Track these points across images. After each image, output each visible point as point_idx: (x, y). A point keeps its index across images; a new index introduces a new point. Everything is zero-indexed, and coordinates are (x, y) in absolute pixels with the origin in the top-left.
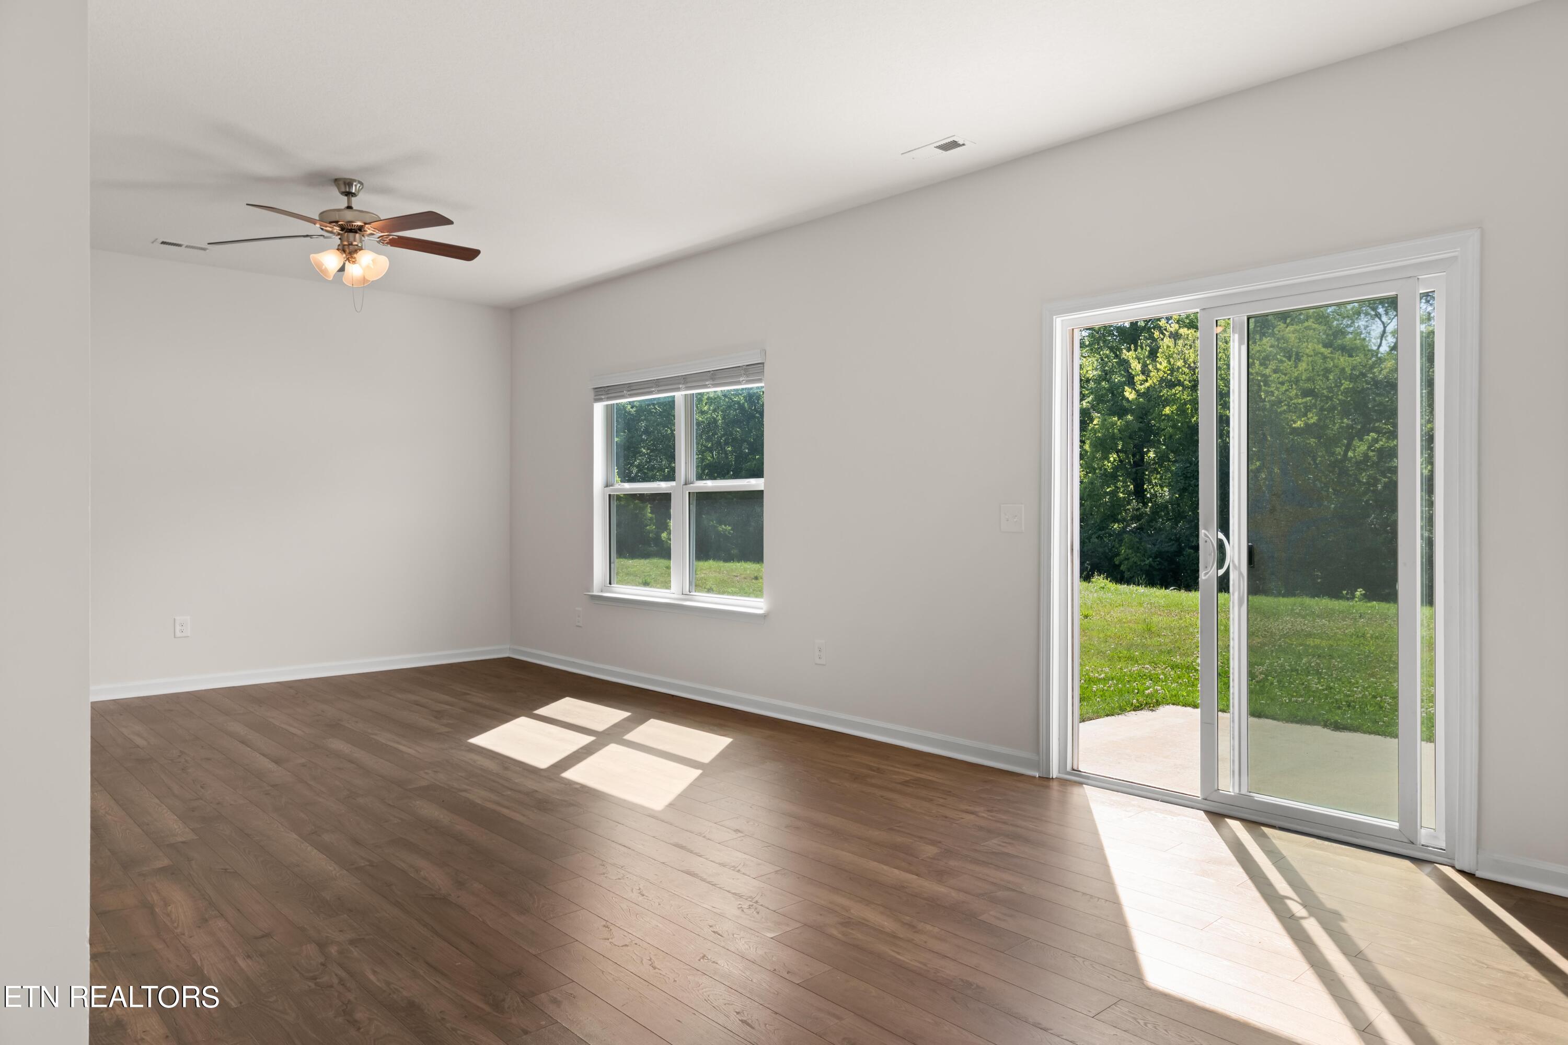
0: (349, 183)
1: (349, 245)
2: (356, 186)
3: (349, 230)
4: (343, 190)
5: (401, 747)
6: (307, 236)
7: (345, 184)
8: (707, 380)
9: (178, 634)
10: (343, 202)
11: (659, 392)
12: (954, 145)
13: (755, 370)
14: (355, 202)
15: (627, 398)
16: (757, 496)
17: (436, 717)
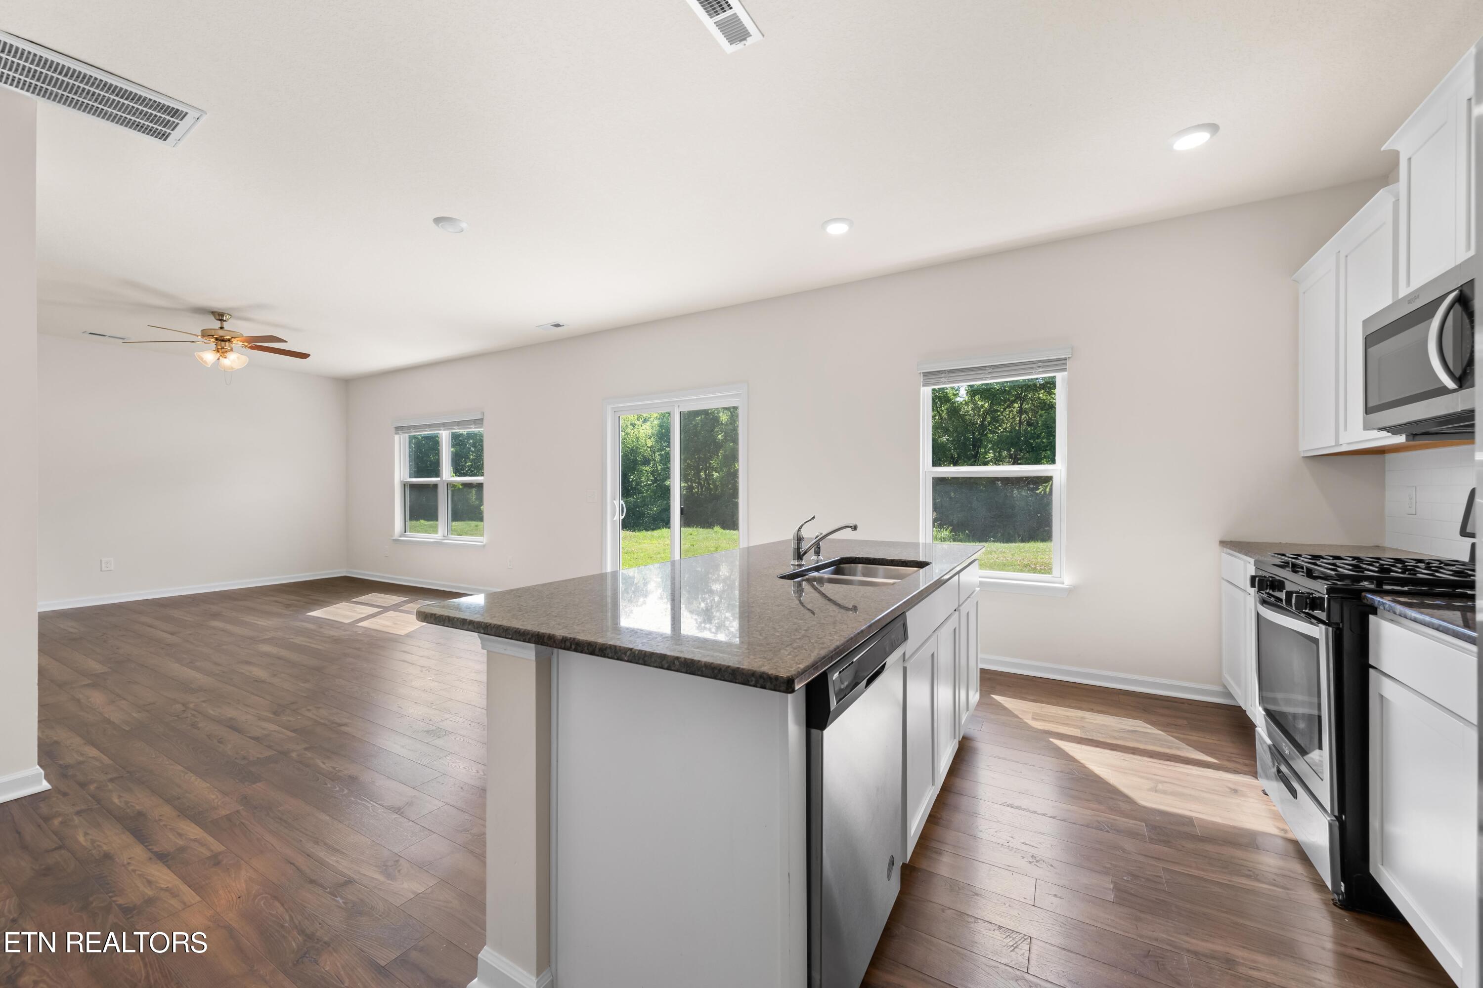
0: (222, 315)
1: (222, 348)
2: (226, 316)
3: (221, 340)
4: (218, 318)
5: (259, 623)
6: (193, 342)
7: (219, 315)
8: (455, 426)
9: (104, 568)
10: (218, 324)
11: (430, 430)
12: (558, 325)
13: (479, 422)
14: (225, 325)
16: (480, 486)
17: (286, 607)
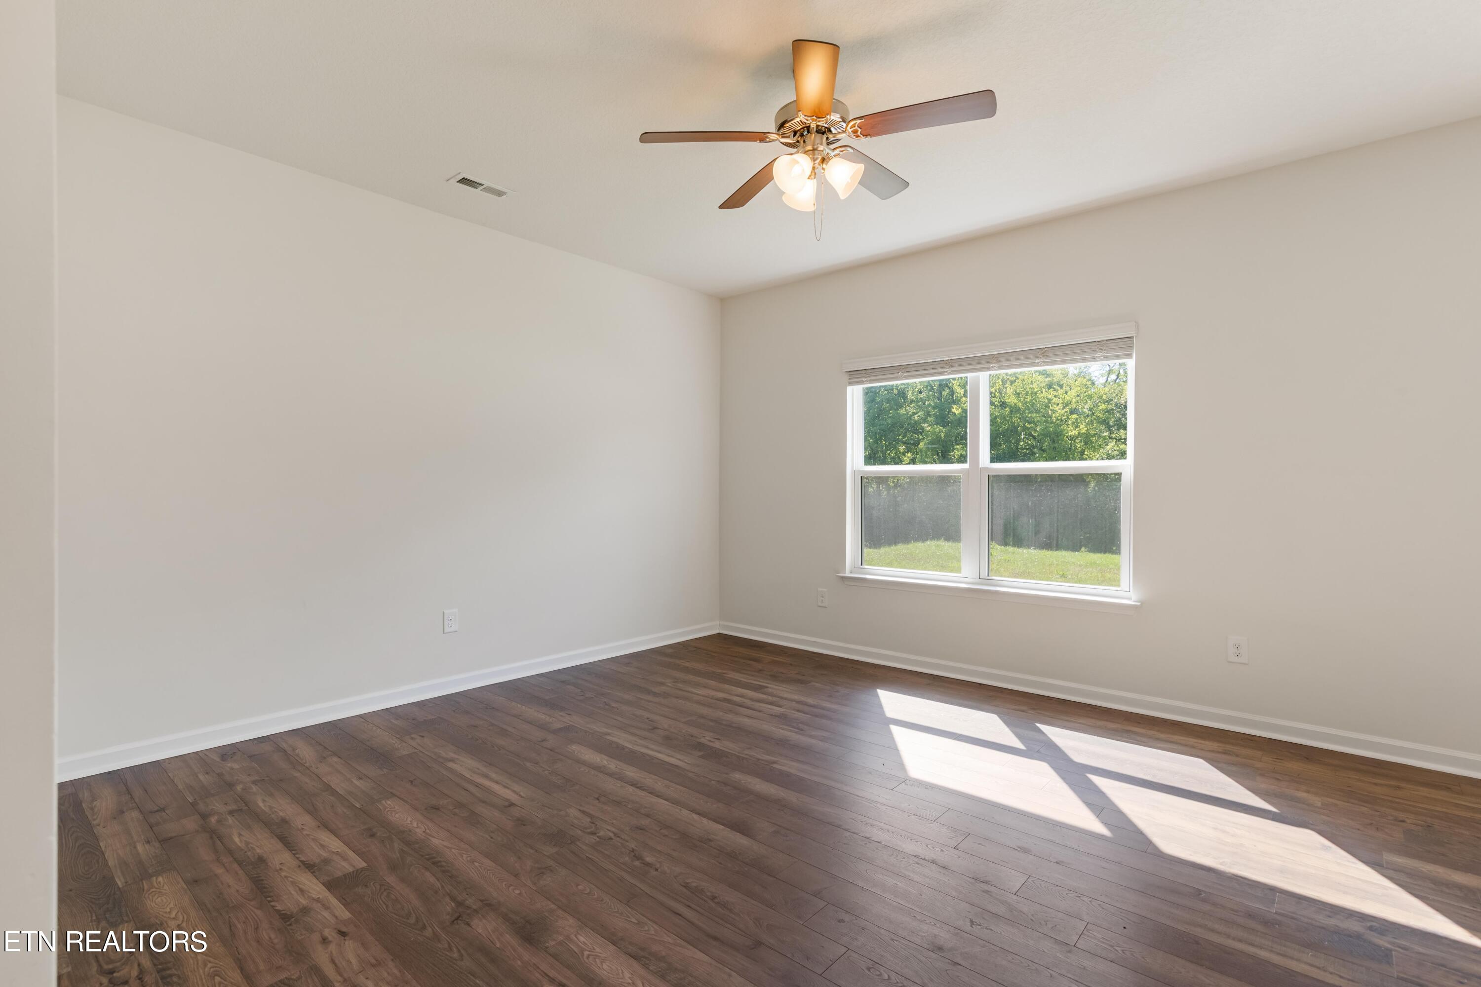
15: (902, 379)
